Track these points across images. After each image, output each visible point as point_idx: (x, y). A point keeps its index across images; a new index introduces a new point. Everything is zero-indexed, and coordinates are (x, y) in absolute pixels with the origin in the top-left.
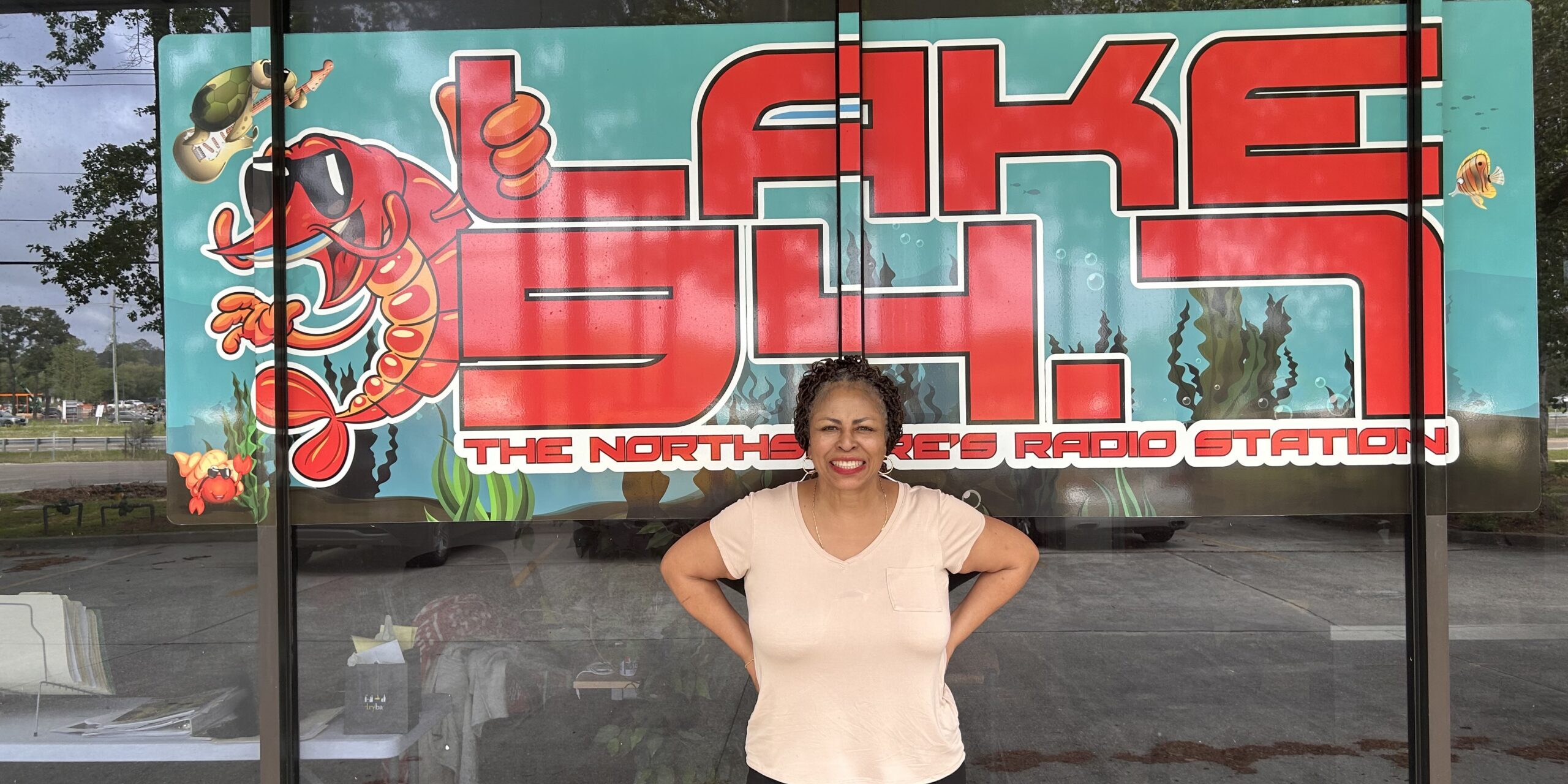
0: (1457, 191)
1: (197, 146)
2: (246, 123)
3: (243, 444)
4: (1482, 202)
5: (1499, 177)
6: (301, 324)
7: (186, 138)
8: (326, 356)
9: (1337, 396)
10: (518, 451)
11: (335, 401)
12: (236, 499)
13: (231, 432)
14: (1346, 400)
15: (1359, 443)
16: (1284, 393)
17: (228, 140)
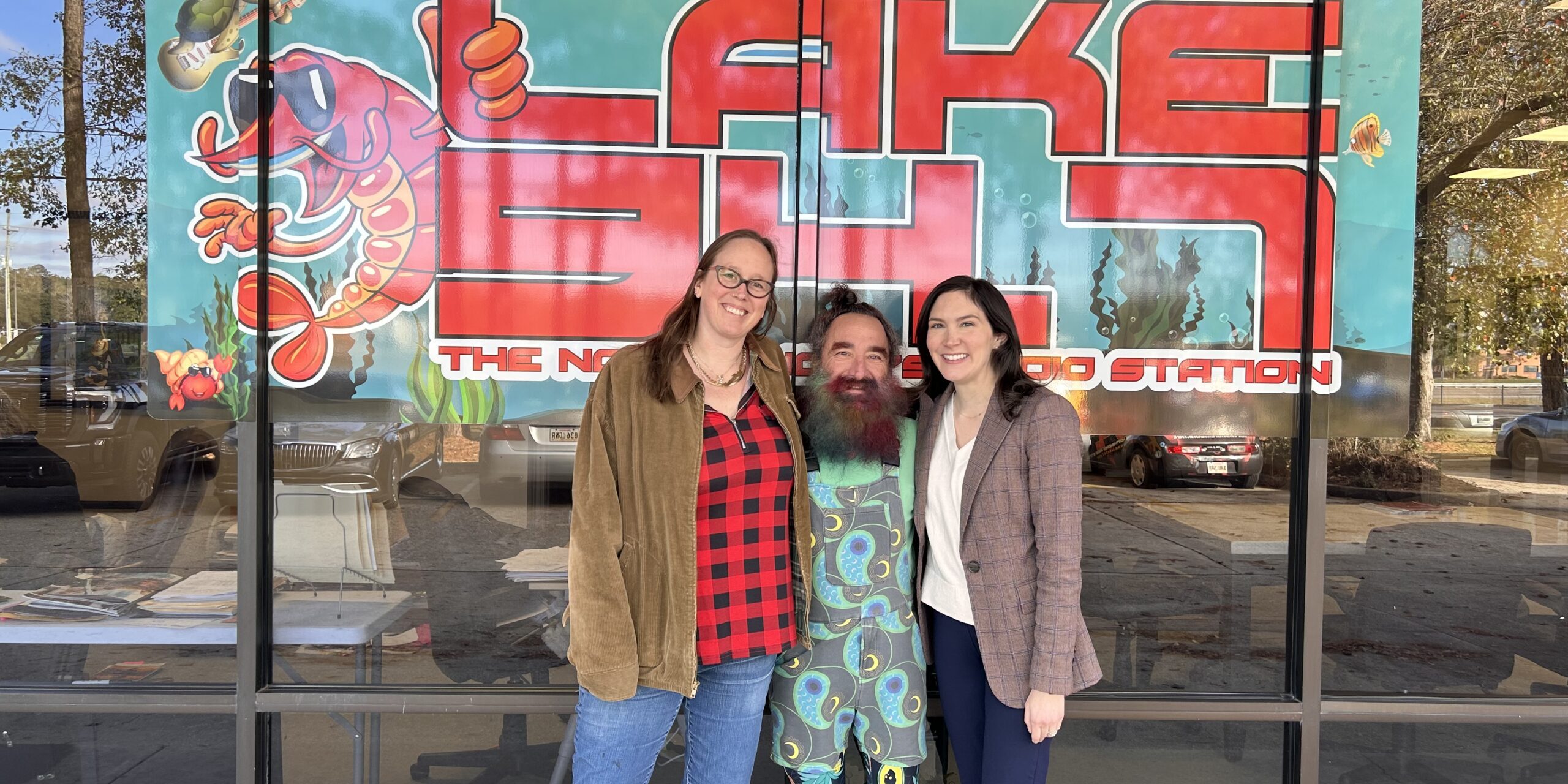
0: (1350, 150)
1: (182, 55)
2: (232, 34)
3: (223, 344)
4: (1371, 160)
5: (1387, 139)
6: (282, 231)
7: (171, 47)
8: (306, 263)
9: (1238, 330)
10: (490, 359)
11: (314, 305)
12: (216, 396)
13: (213, 334)
14: (1246, 334)
15: (1254, 372)
16: (1192, 326)
17: (213, 51)
